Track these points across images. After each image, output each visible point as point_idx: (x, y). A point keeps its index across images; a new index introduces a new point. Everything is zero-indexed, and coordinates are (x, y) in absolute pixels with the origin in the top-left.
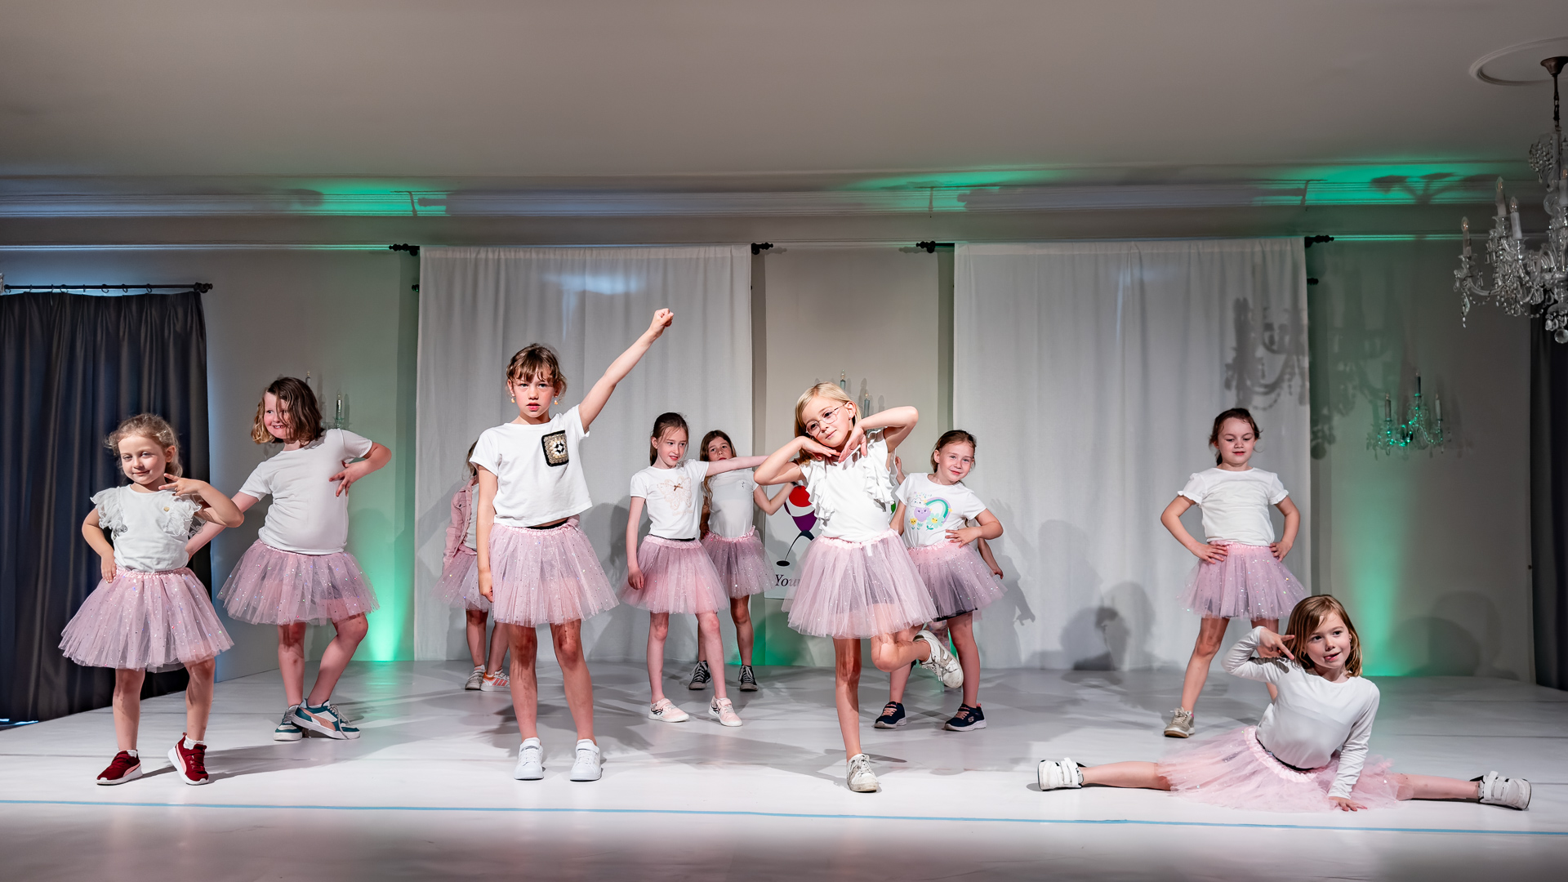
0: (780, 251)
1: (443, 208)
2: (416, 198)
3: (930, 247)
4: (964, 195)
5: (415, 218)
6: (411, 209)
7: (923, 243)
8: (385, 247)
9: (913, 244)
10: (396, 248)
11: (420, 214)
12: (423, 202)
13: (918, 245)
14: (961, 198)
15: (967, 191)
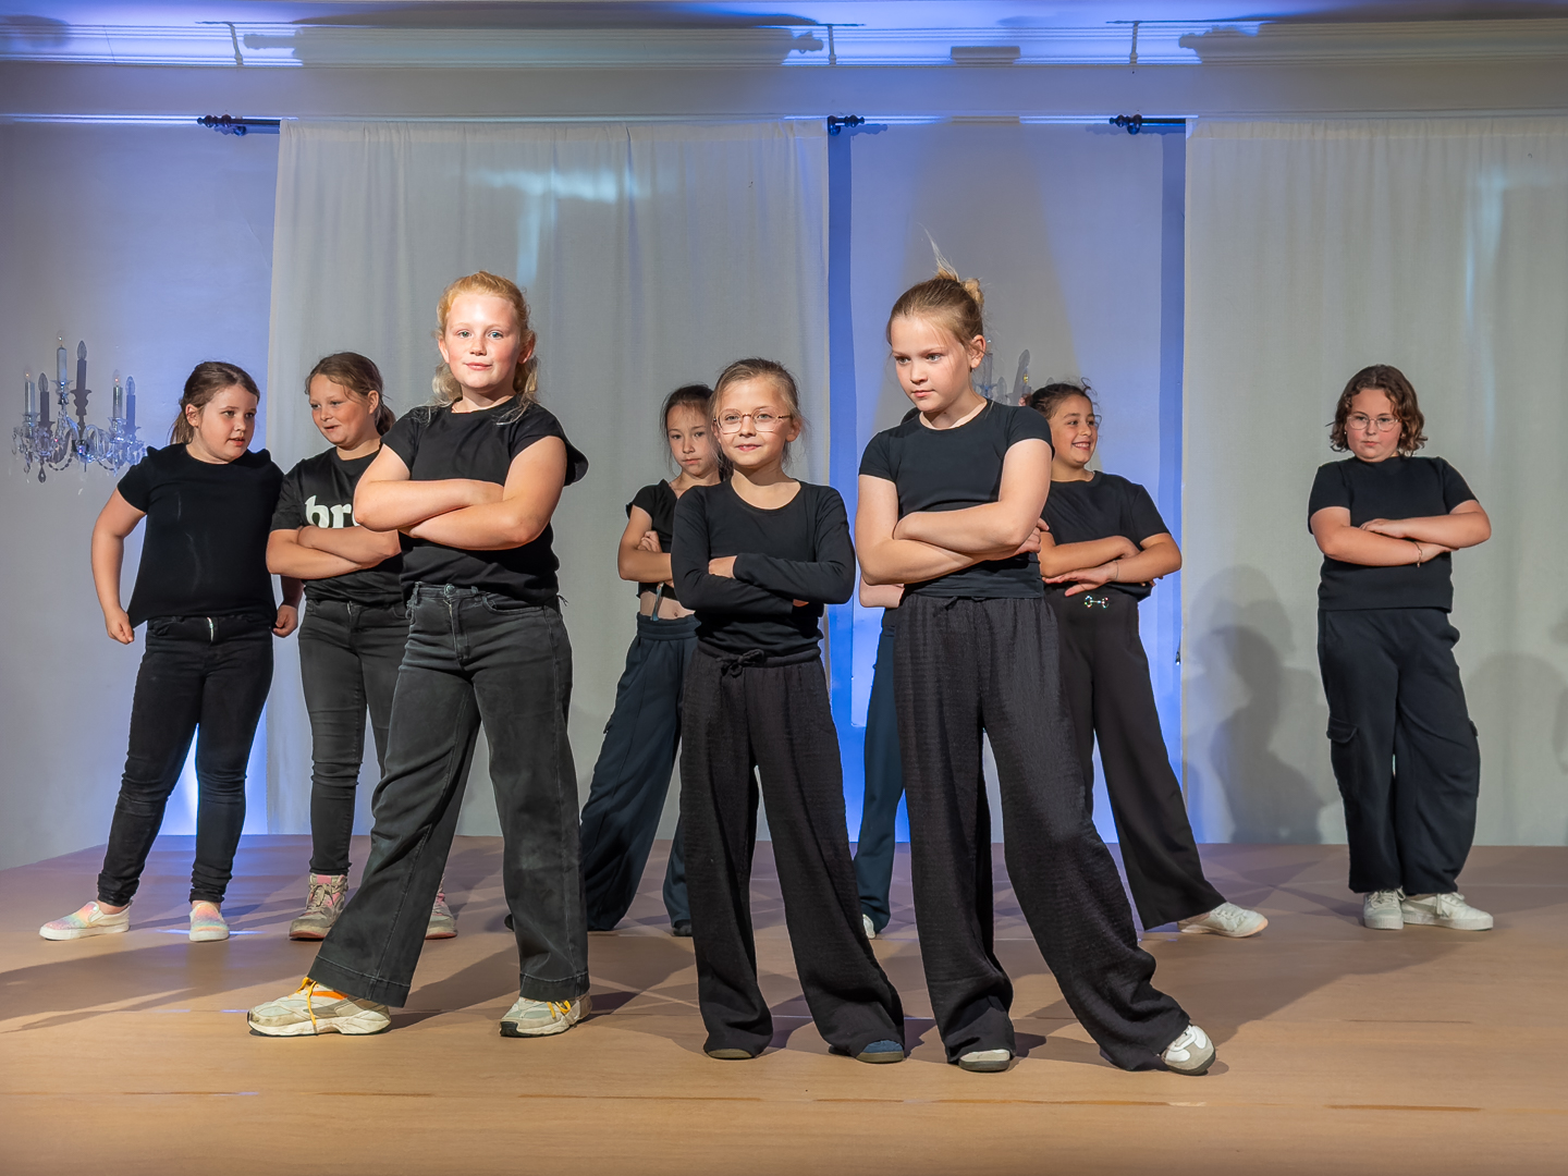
0: (876, 129)
1: (288, 51)
2: (240, 34)
3: (1132, 124)
4: (1191, 36)
5: (240, 66)
6: (234, 52)
7: (1120, 117)
8: (190, 120)
9: (1103, 120)
10: (209, 121)
11: (247, 62)
12: (254, 41)
13: (1112, 120)
14: (1185, 41)
15: (1199, 31)
